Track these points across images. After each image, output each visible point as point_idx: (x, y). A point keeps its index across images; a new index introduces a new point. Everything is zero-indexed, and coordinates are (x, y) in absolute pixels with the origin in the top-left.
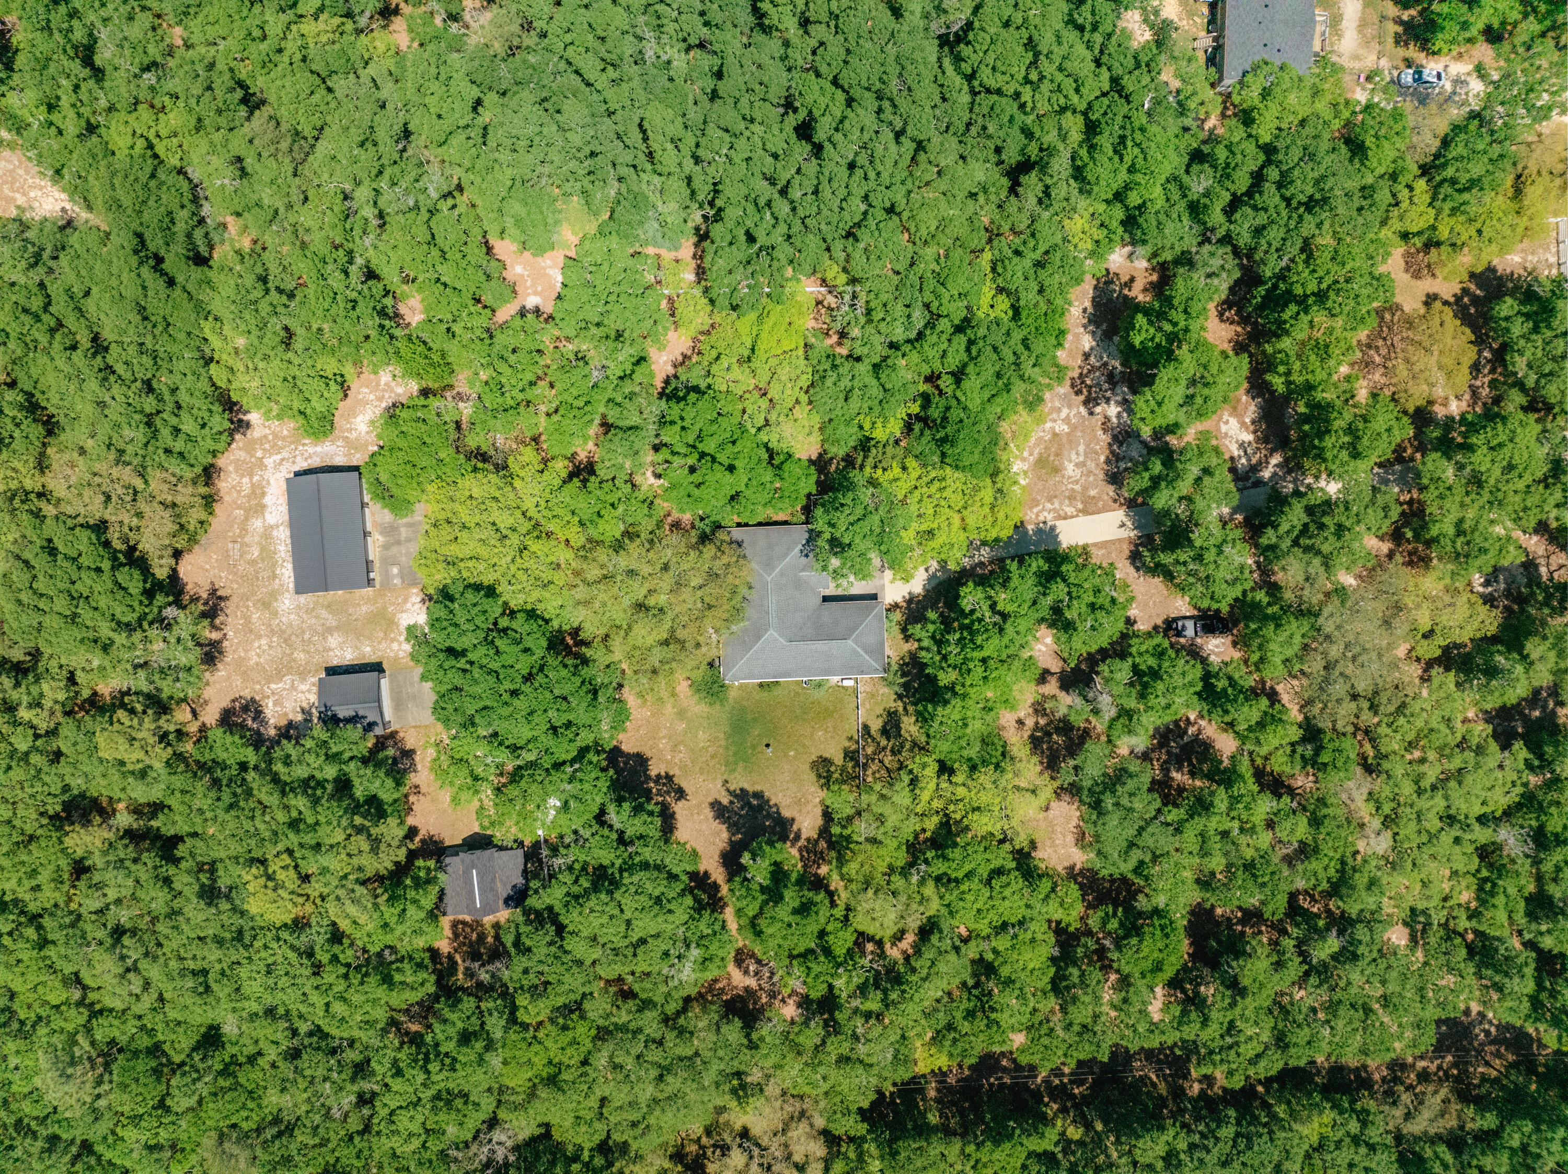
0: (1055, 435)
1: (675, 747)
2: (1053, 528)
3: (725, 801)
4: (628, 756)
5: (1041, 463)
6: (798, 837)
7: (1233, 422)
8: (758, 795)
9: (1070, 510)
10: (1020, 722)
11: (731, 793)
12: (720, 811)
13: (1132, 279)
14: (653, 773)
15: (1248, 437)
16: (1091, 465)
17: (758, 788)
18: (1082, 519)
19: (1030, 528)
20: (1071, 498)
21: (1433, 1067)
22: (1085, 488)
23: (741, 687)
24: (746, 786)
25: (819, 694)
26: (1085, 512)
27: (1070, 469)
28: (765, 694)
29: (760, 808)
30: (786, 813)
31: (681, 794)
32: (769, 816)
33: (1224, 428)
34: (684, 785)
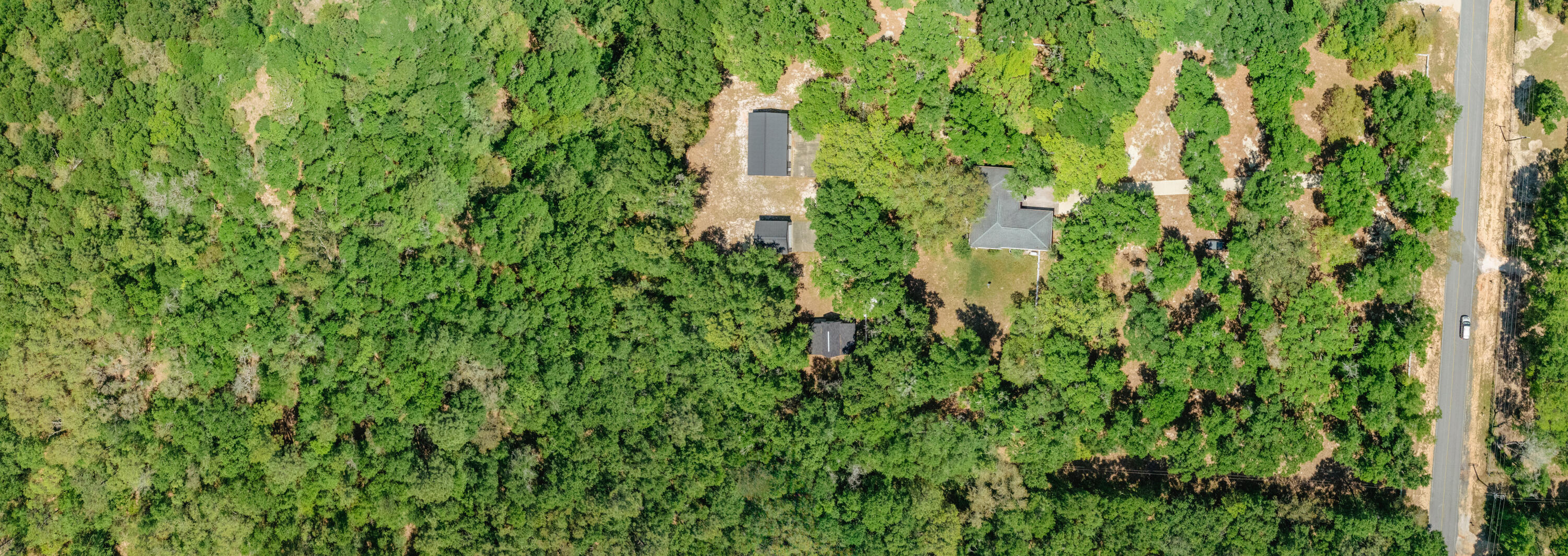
0: (1156, 135)
1: (940, 279)
2: (1150, 185)
3: (964, 310)
4: (916, 281)
5: (1147, 149)
6: (1001, 333)
7: (1249, 140)
8: (982, 309)
9: (1160, 176)
10: (1124, 285)
11: (968, 306)
12: (961, 315)
13: (1204, 58)
14: (928, 291)
15: (1256, 149)
16: (1173, 154)
17: (983, 305)
18: (1166, 182)
19: (1138, 184)
20: (1162, 170)
21: (1324, 490)
22: (1169, 165)
23: (979, 251)
24: (977, 304)
25: (1017, 258)
26: (1168, 178)
27: (1162, 154)
28: (990, 256)
29: (982, 316)
30: (996, 320)
31: (941, 304)
32: (987, 320)
33: (1244, 143)
34: (944, 299)
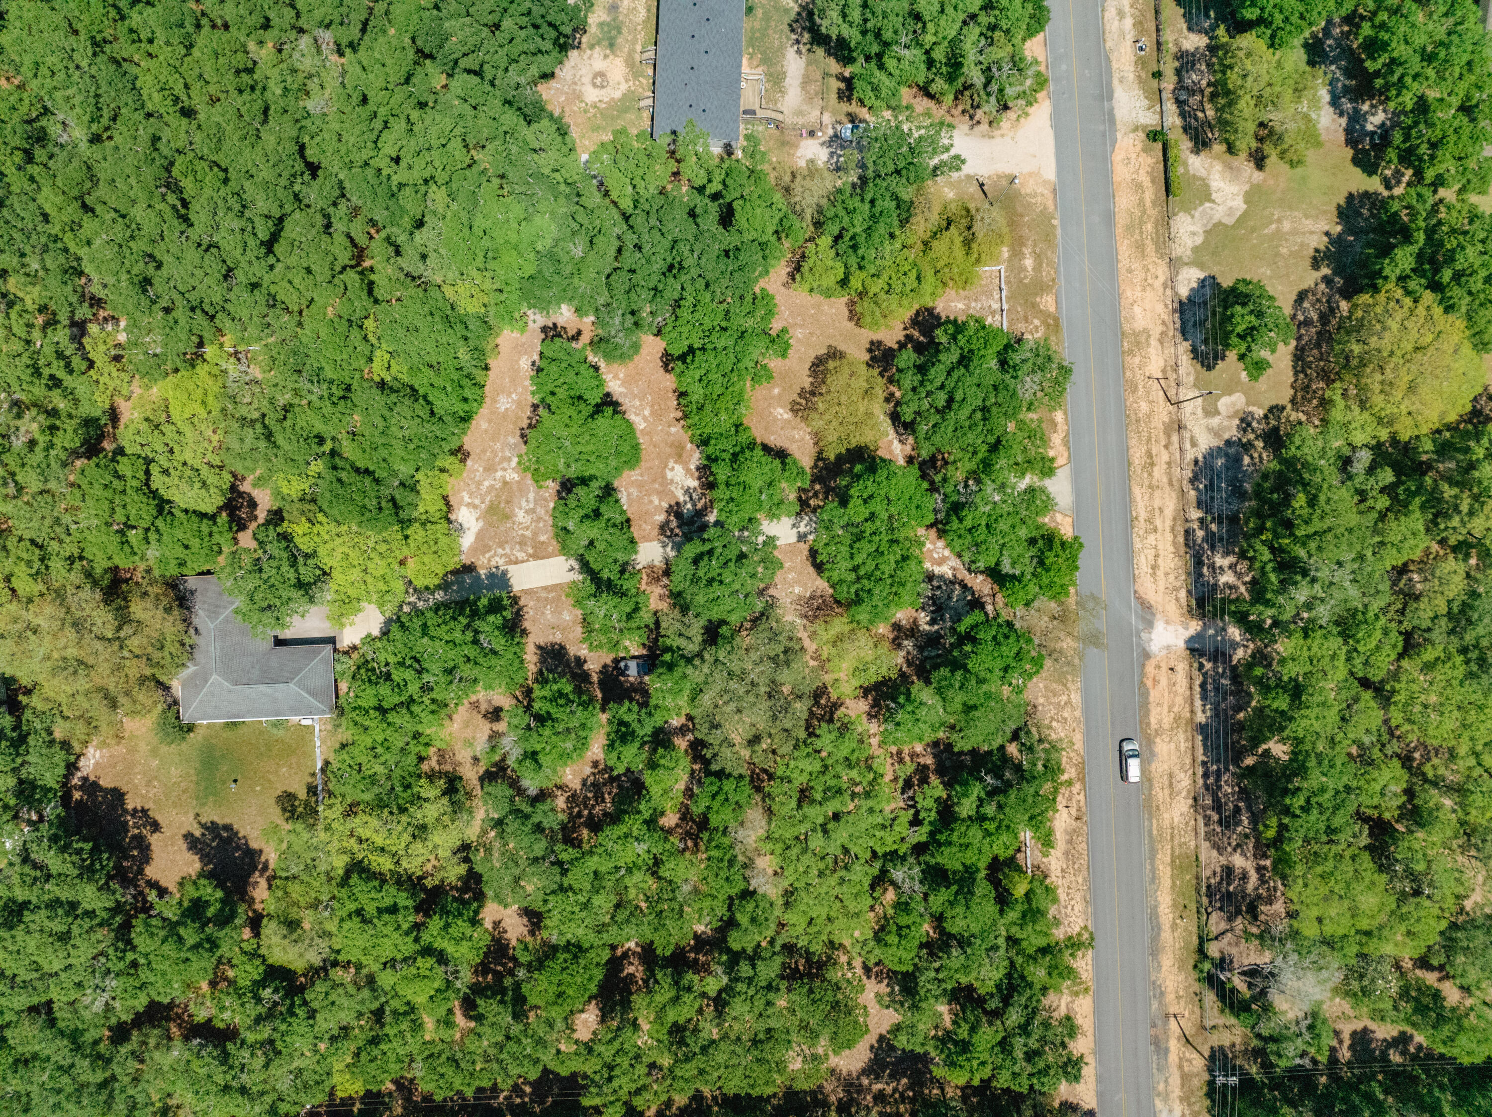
0: (505, 483)
1: (149, 783)
2: (505, 573)
3: (197, 833)
4: (107, 791)
5: (492, 509)
6: (266, 867)
7: (679, 468)
8: (228, 828)
9: (521, 555)
10: (476, 759)
11: (203, 826)
12: (193, 843)
13: (579, 333)
14: (130, 807)
15: (694, 483)
16: (541, 511)
17: (227, 821)
18: (532, 563)
19: (483, 572)
20: (522, 543)
22: (535, 534)
23: (209, 726)
24: (216, 819)
25: (280, 733)
26: (536, 556)
27: (520, 516)
28: (227, 734)
29: (229, 840)
30: (254, 845)
31: (156, 827)
32: (238, 848)
33: (669, 475)
34: (159, 818)
